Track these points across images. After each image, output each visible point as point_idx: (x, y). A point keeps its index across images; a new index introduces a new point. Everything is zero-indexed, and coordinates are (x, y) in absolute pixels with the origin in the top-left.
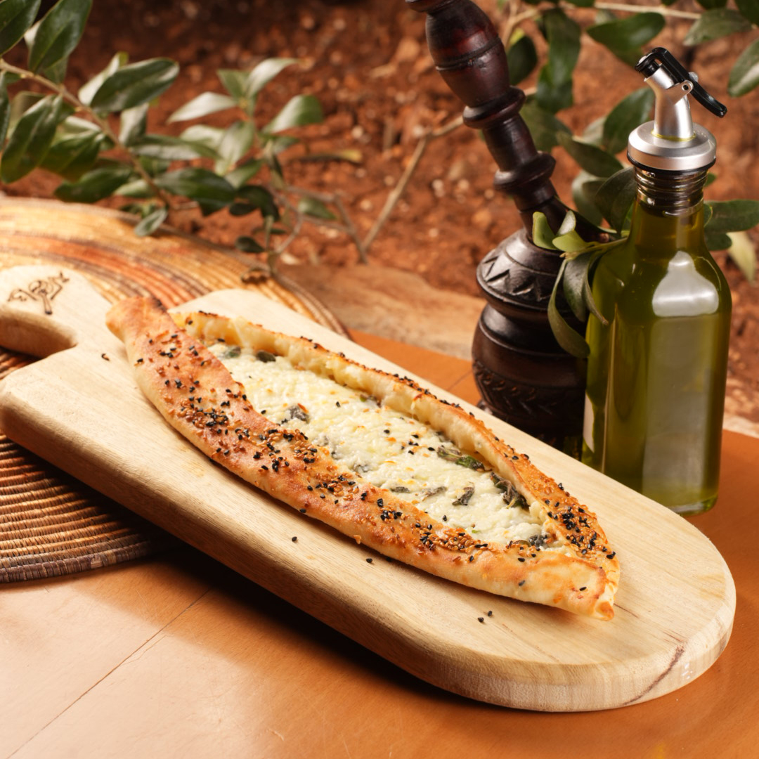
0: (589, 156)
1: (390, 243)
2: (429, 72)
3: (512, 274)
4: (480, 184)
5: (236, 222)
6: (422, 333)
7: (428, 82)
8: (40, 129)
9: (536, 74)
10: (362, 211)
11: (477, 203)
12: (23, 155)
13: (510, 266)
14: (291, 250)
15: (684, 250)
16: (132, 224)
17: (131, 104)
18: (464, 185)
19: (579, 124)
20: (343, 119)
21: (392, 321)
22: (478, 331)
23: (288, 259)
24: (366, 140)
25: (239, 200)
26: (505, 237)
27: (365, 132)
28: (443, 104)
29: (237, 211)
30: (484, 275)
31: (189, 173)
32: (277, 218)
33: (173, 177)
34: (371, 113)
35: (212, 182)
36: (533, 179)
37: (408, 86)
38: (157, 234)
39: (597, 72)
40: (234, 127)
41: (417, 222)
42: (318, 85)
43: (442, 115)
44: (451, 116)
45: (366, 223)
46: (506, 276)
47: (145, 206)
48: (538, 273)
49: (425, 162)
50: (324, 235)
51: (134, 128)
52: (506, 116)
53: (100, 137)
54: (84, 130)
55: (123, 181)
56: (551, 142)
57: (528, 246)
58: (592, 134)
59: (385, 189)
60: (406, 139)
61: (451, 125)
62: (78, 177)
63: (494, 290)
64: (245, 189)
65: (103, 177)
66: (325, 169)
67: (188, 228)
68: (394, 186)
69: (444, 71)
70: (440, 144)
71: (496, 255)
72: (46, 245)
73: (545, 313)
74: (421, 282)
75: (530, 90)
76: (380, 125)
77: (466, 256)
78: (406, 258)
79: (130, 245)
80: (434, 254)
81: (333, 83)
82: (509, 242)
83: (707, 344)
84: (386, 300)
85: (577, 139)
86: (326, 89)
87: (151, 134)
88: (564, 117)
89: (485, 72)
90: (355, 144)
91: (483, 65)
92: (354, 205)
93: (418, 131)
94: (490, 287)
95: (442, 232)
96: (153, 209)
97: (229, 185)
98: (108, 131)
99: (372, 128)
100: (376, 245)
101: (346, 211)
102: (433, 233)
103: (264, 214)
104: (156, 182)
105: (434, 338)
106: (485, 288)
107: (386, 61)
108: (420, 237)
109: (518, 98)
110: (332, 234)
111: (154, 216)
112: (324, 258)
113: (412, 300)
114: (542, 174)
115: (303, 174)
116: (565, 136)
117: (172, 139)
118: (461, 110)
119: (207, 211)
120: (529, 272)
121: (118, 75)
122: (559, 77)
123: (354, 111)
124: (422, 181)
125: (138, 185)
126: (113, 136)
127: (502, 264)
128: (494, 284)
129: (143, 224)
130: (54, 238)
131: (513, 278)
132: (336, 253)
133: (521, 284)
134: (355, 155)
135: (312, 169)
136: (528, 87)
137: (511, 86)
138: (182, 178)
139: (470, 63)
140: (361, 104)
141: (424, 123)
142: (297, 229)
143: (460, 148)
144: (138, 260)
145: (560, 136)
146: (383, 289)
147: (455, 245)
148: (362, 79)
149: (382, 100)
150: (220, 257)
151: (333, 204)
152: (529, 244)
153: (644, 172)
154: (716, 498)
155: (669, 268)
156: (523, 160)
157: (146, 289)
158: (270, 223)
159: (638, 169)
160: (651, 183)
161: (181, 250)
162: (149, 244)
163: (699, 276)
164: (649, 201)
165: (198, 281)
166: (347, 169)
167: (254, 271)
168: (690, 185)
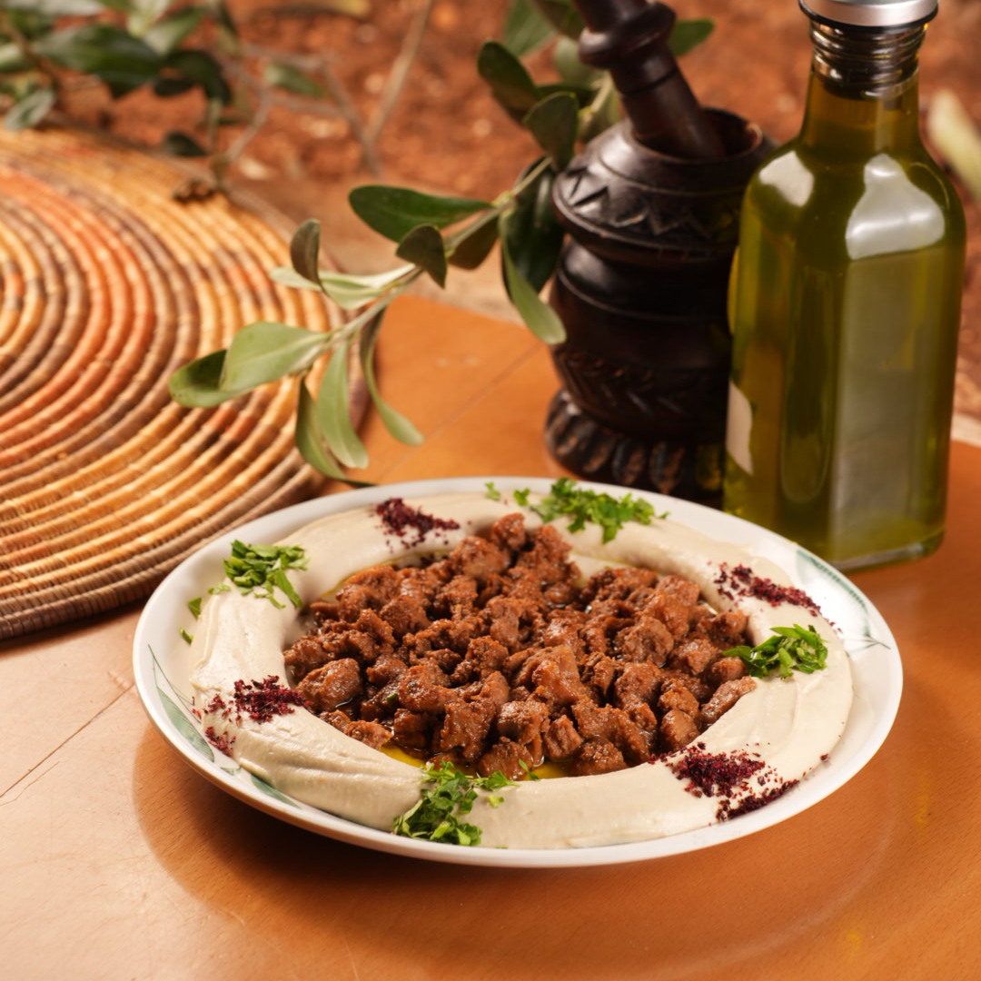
1: (413, 146)
3: (613, 193)
6: (464, 286)
10: (369, 95)
13: (608, 179)
14: (260, 157)
15: (886, 150)
23: (253, 170)
25: (169, 73)
29: (167, 90)
30: (566, 195)
31: (88, 33)
32: (229, 99)
33: (61, 40)
35: (123, 47)
36: (642, 43)
38: (43, 127)
41: (457, 110)
46: (603, 197)
47: (21, 84)
48: (654, 190)
50: (308, 131)
57: (636, 150)
63: (583, 219)
64: (177, 55)
66: (311, 27)
67: (94, 119)
71: (584, 163)
78: (439, 167)
80: (483, 161)
82: (605, 142)
83: (921, 302)
92: (356, 82)
94: (578, 215)
95: (495, 127)
96: (33, 89)
97: (151, 51)
100: (391, 147)
101: (344, 94)
102: (481, 129)
103: (209, 94)
104: (37, 48)
105: (483, 292)
106: (569, 214)
108: (459, 134)
110: (322, 129)
111: (33, 100)
112: (311, 167)
114: (657, 35)
115: (274, 35)
119: (118, 91)
120: (639, 190)
125: (7, 53)
127: (595, 178)
128: (586, 210)
129: (15, 114)
131: (614, 199)
132: (328, 159)
133: (628, 208)
134: (357, 5)
135: (290, 29)
138: (77, 41)
142: (260, 118)
150: (141, 161)
151: (319, 77)
152: (636, 145)
153: (827, 29)
154: (941, 535)
155: (867, 180)
156: (626, 14)
157: (29, 208)
158: (216, 109)
159: (817, 24)
160: (837, 46)
161: (82, 150)
162: (30, 141)
163: (915, 190)
164: (834, 74)
165: (111, 199)
166: (344, 28)
167: (194, 185)
168: (898, 49)
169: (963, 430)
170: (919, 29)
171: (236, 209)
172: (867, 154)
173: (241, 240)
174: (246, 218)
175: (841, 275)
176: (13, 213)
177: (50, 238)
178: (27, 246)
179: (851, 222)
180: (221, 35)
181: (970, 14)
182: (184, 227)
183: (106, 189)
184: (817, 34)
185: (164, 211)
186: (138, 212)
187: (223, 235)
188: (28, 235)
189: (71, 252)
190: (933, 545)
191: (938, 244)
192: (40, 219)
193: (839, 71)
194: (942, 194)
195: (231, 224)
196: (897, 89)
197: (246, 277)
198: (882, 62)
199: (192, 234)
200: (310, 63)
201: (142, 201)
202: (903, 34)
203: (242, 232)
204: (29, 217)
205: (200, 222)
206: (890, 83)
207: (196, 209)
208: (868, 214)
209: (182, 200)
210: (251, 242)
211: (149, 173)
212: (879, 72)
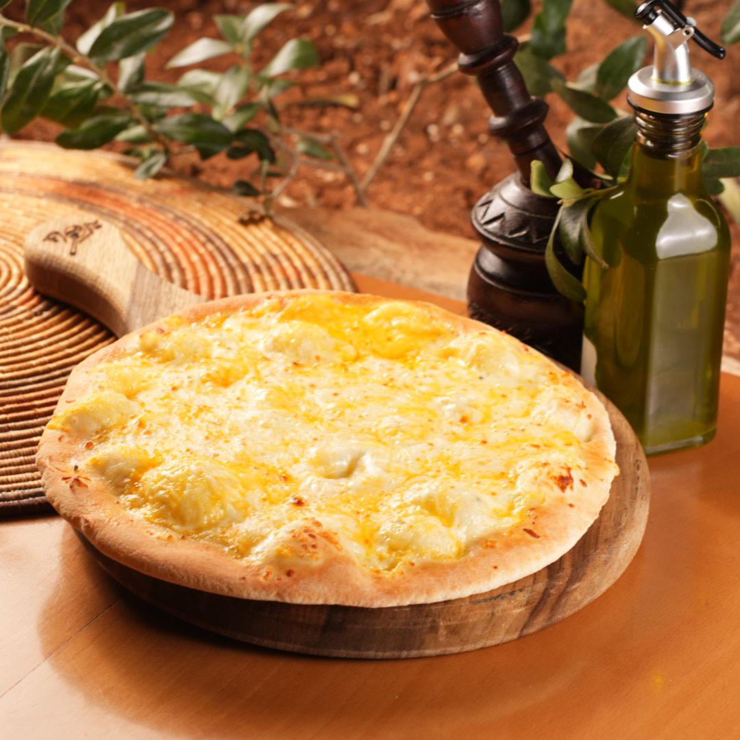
0: (583, 103)
1: (386, 186)
2: (424, 19)
3: (508, 217)
4: (475, 128)
5: (236, 165)
6: (417, 274)
7: (423, 29)
8: (39, 80)
9: (531, 22)
10: (358, 155)
11: (471, 147)
12: (22, 106)
13: (505, 208)
14: (289, 193)
15: (681, 191)
16: (132, 168)
17: (128, 53)
18: (458, 130)
19: (572, 70)
20: (340, 65)
21: (387, 262)
22: (473, 272)
23: (286, 202)
24: (362, 86)
25: (236, 144)
26: (498, 181)
27: (362, 77)
28: (438, 50)
29: (235, 155)
30: (479, 218)
31: (187, 118)
32: (273, 160)
33: (171, 123)
34: (367, 59)
35: (209, 127)
36: (528, 123)
37: (403, 33)
38: (158, 177)
39: (589, 20)
40: (231, 72)
41: (413, 165)
42: (316, 32)
43: (437, 61)
44: (446, 62)
45: (363, 167)
46: (502, 219)
47: (146, 150)
48: (533, 215)
49: (420, 107)
50: (321, 178)
51: (132, 75)
52: (501, 63)
53: (98, 86)
54: (83, 78)
55: (123, 127)
56: (544, 88)
57: (523, 190)
58: (585, 81)
59: (381, 133)
60: (402, 84)
61: (445, 72)
62: (78, 125)
63: (489, 232)
64: (243, 132)
65: (102, 124)
66: (322, 114)
67: (188, 171)
68: (390, 131)
69: (440, 19)
70: (434, 89)
71: (490, 199)
72: (51, 186)
73: (543, 254)
74: (416, 224)
75: (524, 37)
76: (376, 71)
77: (460, 200)
78: (403, 200)
79: (131, 187)
80: (429, 197)
81: (330, 30)
82: (503, 186)
83: (702, 287)
84: (382, 242)
85: (571, 85)
86: (323, 35)
87: (149, 82)
88: (557, 64)
89: (480, 20)
90: (351, 89)
91: (478, 13)
92: (351, 147)
93: (413, 77)
94: (486, 230)
95: (437, 176)
96: (153, 153)
97: (226, 130)
98: (106, 80)
99: (368, 74)
100: (373, 189)
101: (344, 155)
102: (428, 177)
103: (261, 157)
104: (155, 127)
105: (428, 279)
106: (481, 231)
107: (383, 8)
108: (415, 180)
109: (511, 46)
110: (329, 177)
111: (153, 160)
112: (322, 201)
113: (407, 242)
114: (536, 119)
115: (300, 119)
116: (560, 82)
117: (169, 86)
118: (455, 56)
119: (206, 155)
120: (524, 216)
121: (114, 26)
122: (553, 24)
123: (351, 57)
124: (417, 126)
125: (137, 131)
126: (111, 84)
127: (497, 207)
128: (491, 227)
129: (142, 168)
130: (58, 179)
131: (509, 221)
132: (333, 195)
133: (517, 226)
134: (351, 100)
135: (309, 114)
136: (521, 34)
137: (505, 34)
138: (180, 123)
139: (465, 11)
140: (358, 50)
141: (420, 69)
142: (293, 172)
143: (454, 94)
144: (140, 201)
145: (554, 83)
146: (379, 232)
147: (449, 188)
148: (359, 26)
149: (378, 46)
150: (220, 198)
151: (330, 145)
152: (523, 187)
153: (644, 115)
154: (714, 431)
155: (669, 210)
156: (517, 105)
157: (149, 229)
158: (266, 166)
159: (638, 113)
160: (651, 126)
161: (182, 191)
162: (151, 185)
163: (699, 216)
164: (649, 143)
165: (199, 222)
166: (344, 114)
167: (252, 213)
168: (689, 128)
169: (728, 366)
170: (701, 116)
171: (277, 228)
172: (669, 194)
173: (280, 248)
174: (283, 234)
175: (653, 269)
176: (139, 231)
177: (162, 248)
178: (148, 253)
179: (659, 235)
180: (269, 120)
181: (733, 106)
182: (245, 239)
183: (197, 216)
184: (638, 119)
185: (233, 229)
186: (217, 230)
187: (269, 244)
188: (148, 246)
189: (175, 256)
190: (709, 437)
191: (713, 250)
192: (156, 235)
193: (652, 141)
194: (716, 219)
195: (275, 238)
196: (688, 153)
197: (283, 271)
198: (679, 136)
199: (250, 244)
200: (324, 138)
201: (220, 223)
202: (691, 119)
203: (281, 243)
204: (149, 234)
205: (255, 236)
206: (684, 149)
207: (253, 228)
208: (670, 231)
209: (244, 223)
210: (286, 248)
211: (223, 206)
212: (677, 143)
